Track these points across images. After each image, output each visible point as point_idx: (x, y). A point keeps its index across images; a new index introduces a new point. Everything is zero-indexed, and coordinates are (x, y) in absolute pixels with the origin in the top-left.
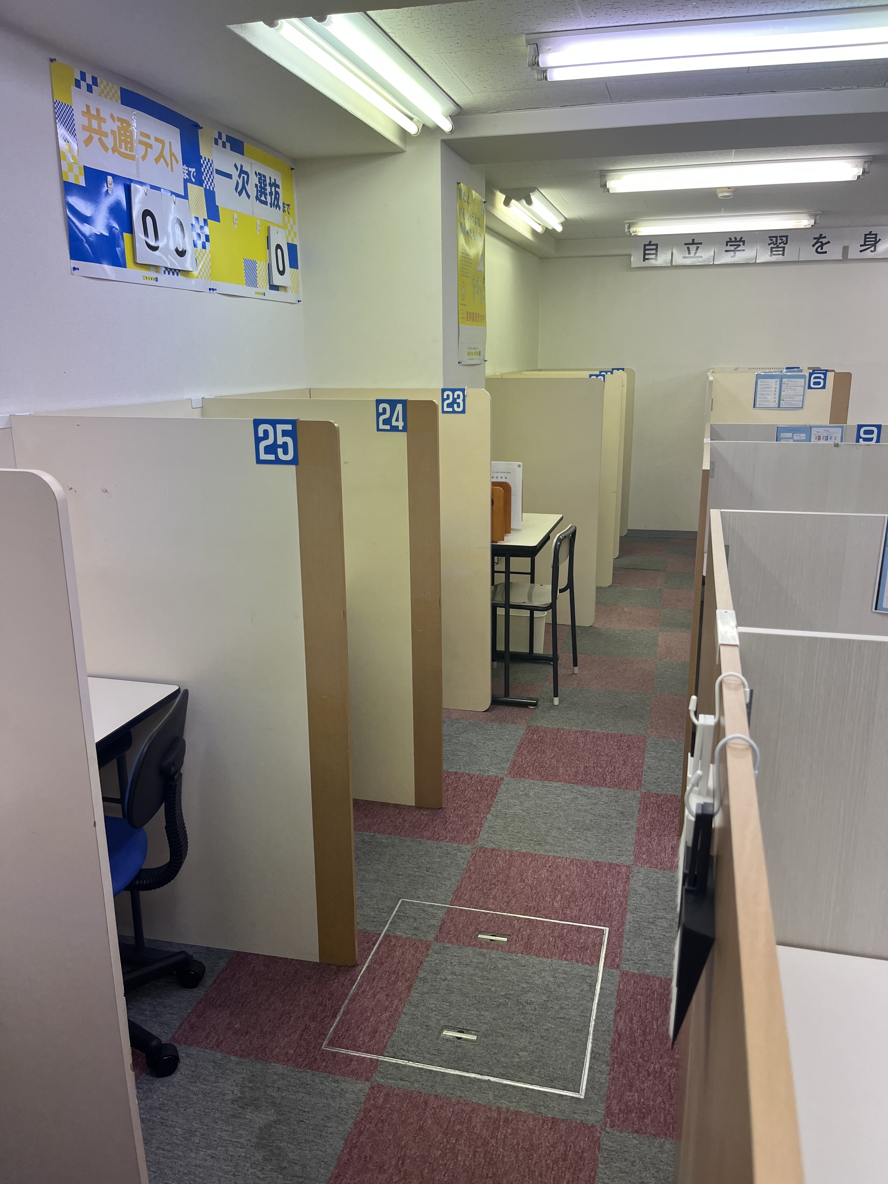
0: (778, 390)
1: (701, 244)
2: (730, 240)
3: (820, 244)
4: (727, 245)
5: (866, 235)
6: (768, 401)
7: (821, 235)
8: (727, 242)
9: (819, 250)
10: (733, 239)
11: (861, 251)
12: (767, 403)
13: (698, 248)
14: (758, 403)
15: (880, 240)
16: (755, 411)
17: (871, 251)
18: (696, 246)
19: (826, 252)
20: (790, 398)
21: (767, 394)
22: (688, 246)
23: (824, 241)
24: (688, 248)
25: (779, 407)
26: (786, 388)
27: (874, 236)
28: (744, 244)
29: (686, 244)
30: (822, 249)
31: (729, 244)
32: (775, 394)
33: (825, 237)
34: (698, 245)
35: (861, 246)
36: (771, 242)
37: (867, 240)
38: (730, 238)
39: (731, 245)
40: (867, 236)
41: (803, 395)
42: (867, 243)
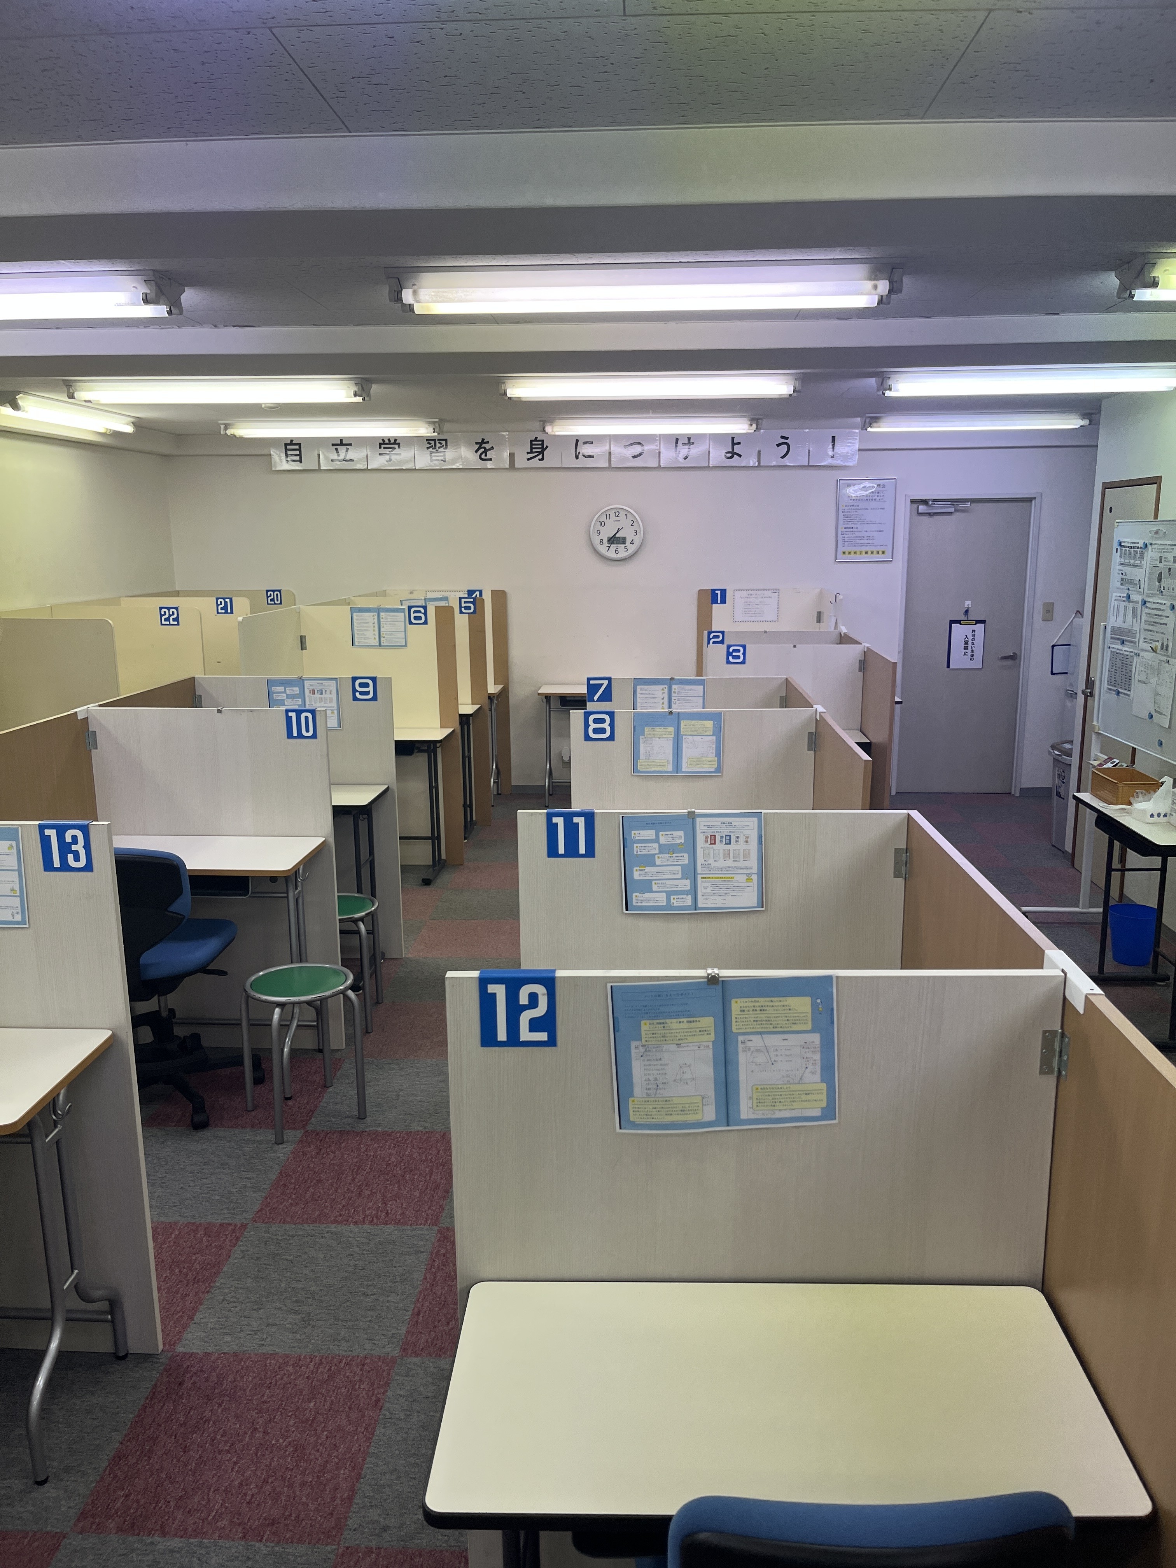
0: (376, 625)
1: (350, 445)
2: (384, 443)
3: (483, 450)
4: (380, 448)
5: (531, 441)
6: (368, 638)
7: (483, 440)
8: (380, 444)
9: (483, 456)
10: (387, 441)
11: (528, 459)
12: (366, 641)
13: (347, 450)
14: (356, 640)
15: (547, 447)
16: (355, 649)
17: (540, 460)
18: (345, 447)
19: (490, 460)
20: (391, 634)
21: (365, 630)
22: (336, 447)
23: (487, 446)
24: (336, 449)
25: (380, 645)
26: (386, 624)
27: (540, 443)
28: (399, 447)
29: (333, 445)
30: (486, 456)
31: (383, 446)
32: (374, 631)
33: (488, 442)
34: (348, 447)
35: (528, 453)
36: (429, 446)
37: (533, 446)
38: (383, 440)
39: (384, 448)
40: (533, 443)
41: (405, 631)
42: (534, 450)
